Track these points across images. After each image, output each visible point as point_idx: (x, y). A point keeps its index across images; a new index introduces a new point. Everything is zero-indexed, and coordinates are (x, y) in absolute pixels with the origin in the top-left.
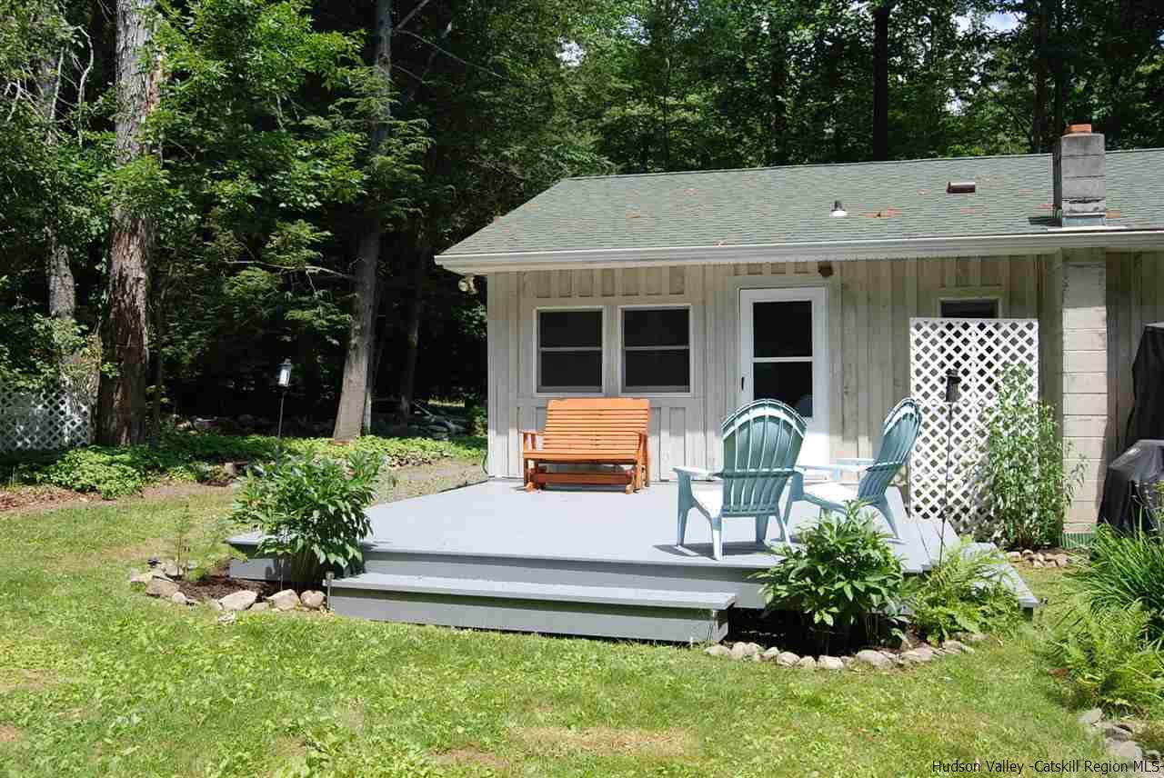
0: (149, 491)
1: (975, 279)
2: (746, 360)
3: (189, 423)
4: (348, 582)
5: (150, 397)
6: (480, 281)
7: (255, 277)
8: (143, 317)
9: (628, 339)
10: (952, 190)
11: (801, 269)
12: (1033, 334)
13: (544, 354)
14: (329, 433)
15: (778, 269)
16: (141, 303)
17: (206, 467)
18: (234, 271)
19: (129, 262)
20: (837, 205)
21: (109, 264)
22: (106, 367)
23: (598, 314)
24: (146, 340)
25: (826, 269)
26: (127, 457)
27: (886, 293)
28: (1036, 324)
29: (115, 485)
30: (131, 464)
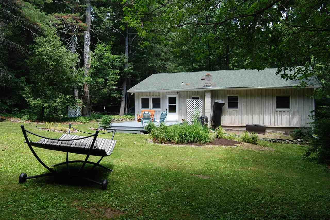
0: (90, 123)
1: (196, 94)
2: (168, 105)
3: (96, 113)
4: (109, 129)
5: (90, 108)
6: (134, 93)
7: (106, 90)
8: (89, 97)
9: (153, 101)
10: (202, 79)
11: (174, 92)
12: (202, 102)
13: (142, 104)
14: (118, 115)
15: (172, 92)
16: (88, 95)
17: (98, 120)
18: (102, 89)
19: (87, 89)
20: (182, 83)
21: (84, 89)
22: (84, 105)
23: (149, 98)
24: (89, 100)
25: (178, 92)
26: (87, 118)
27: (185, 96)
28: (202, 100)
29: (85, 122)
30: (87, 119)
